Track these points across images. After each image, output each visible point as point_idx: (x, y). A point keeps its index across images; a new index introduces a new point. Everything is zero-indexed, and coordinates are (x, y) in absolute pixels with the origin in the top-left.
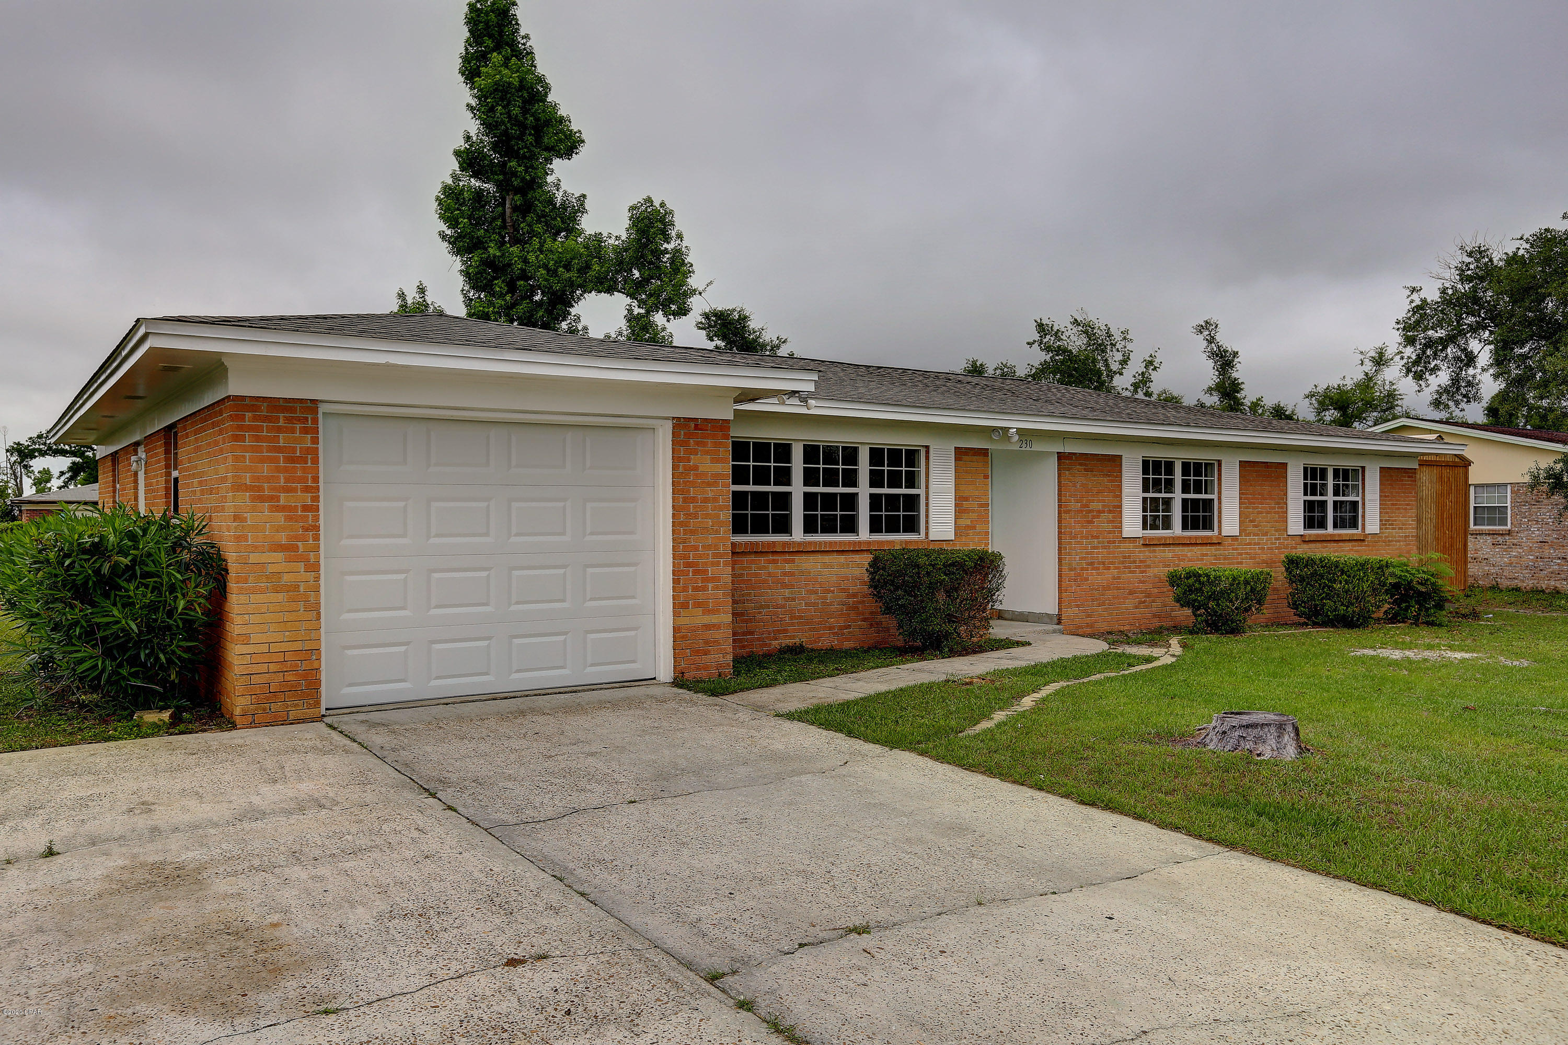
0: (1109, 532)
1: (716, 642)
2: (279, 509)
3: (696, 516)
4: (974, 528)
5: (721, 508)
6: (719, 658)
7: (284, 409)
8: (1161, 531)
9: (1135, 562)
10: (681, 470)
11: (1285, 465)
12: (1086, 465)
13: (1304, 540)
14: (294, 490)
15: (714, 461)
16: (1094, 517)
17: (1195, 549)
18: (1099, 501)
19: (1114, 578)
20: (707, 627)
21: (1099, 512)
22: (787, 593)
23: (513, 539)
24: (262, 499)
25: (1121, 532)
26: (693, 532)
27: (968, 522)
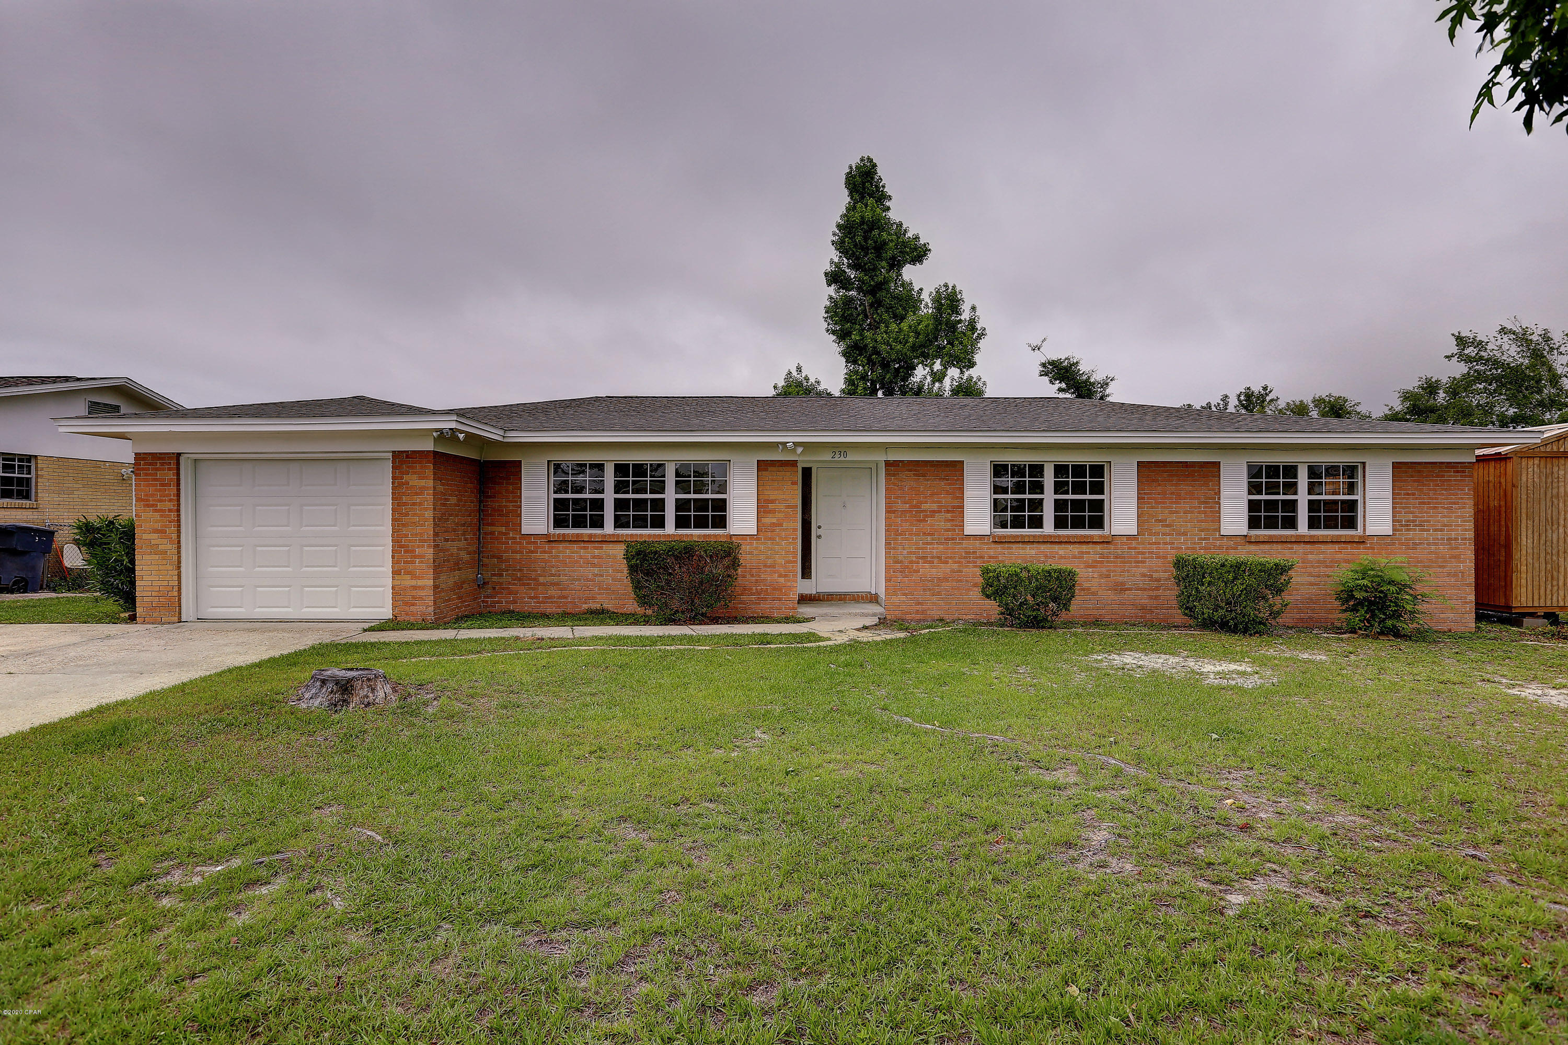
0: (948, 530)
1: (421, 598)
2: (156, 511)
3: (407, 515)
4: (781, 525)
5: (426, 509)
6: (423, 608)
7: (160, 459)
8: (1027, 530)
9: (982, 557)
10: (396, 484)
11: (1217, 465)
12: (915, 470)
13: (1247, 539)
14: (165, 501)
15: (420, 478)
16: (927, 516)
17: (1071, 547)
18: (934, 502)
19: (953, 571)
20: (415, 588)
21: (934, 511)
22: (596, 570)
23: (304, 528)
24: (148, 506)
25: (963, 530)
26: (404, 525)
27: (774, 520)
